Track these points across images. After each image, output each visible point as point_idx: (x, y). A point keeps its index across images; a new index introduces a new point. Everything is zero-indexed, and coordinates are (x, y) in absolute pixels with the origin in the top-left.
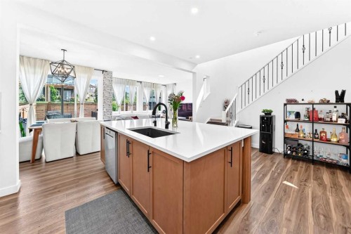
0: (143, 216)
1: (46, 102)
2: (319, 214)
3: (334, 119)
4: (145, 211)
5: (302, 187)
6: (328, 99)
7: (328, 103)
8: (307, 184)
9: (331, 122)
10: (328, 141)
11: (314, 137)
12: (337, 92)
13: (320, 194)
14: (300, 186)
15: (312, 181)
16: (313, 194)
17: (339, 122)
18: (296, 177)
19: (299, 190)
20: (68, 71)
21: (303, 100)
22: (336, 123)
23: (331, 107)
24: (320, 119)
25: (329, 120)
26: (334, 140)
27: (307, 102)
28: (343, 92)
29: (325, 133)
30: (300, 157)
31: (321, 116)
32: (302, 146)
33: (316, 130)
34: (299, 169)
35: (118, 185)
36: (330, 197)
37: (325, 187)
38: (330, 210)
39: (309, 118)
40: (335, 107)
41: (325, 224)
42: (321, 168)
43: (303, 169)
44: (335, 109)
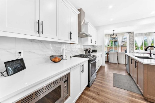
0: (135, 83)
1: (109, 46)
4: (136, 81)
20: (115, 37)
35: (129, 75)
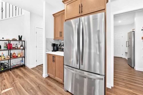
2: (29, 90)
3: (19, 47)
5: (14, 85)
6: (16, 39)
7: (16, 40)
8: (15, 82)
9: (18, 49)
10: (17, 57)
11: (10, 57)
12: (19, 36)
13: (23, 82)
14: (13, 86)
15: (16, 79)
16: (21, 84)
17: (21, 48)
18: (7, 83)
19: (14, 88)
21: (3, 38)
22: (20, 49)
23: (17, 42)
24: (13, 48)
25: (17, 48)
26: (19, 56)
27: (6, 40)
28: (22, 36)
29: (15, 54)
30: (3, 71)
31: (13, 46)
32: (3, 64)
33: (11, 53)
34: (5, 77)
36: (27, 80)
37: (22, 77)
38: (31, 85)
39: (7, 48)
40: (19, 42)
41: (34, 92)
42: (14, 70)
43: (8, 76)
44: (19, 43)
